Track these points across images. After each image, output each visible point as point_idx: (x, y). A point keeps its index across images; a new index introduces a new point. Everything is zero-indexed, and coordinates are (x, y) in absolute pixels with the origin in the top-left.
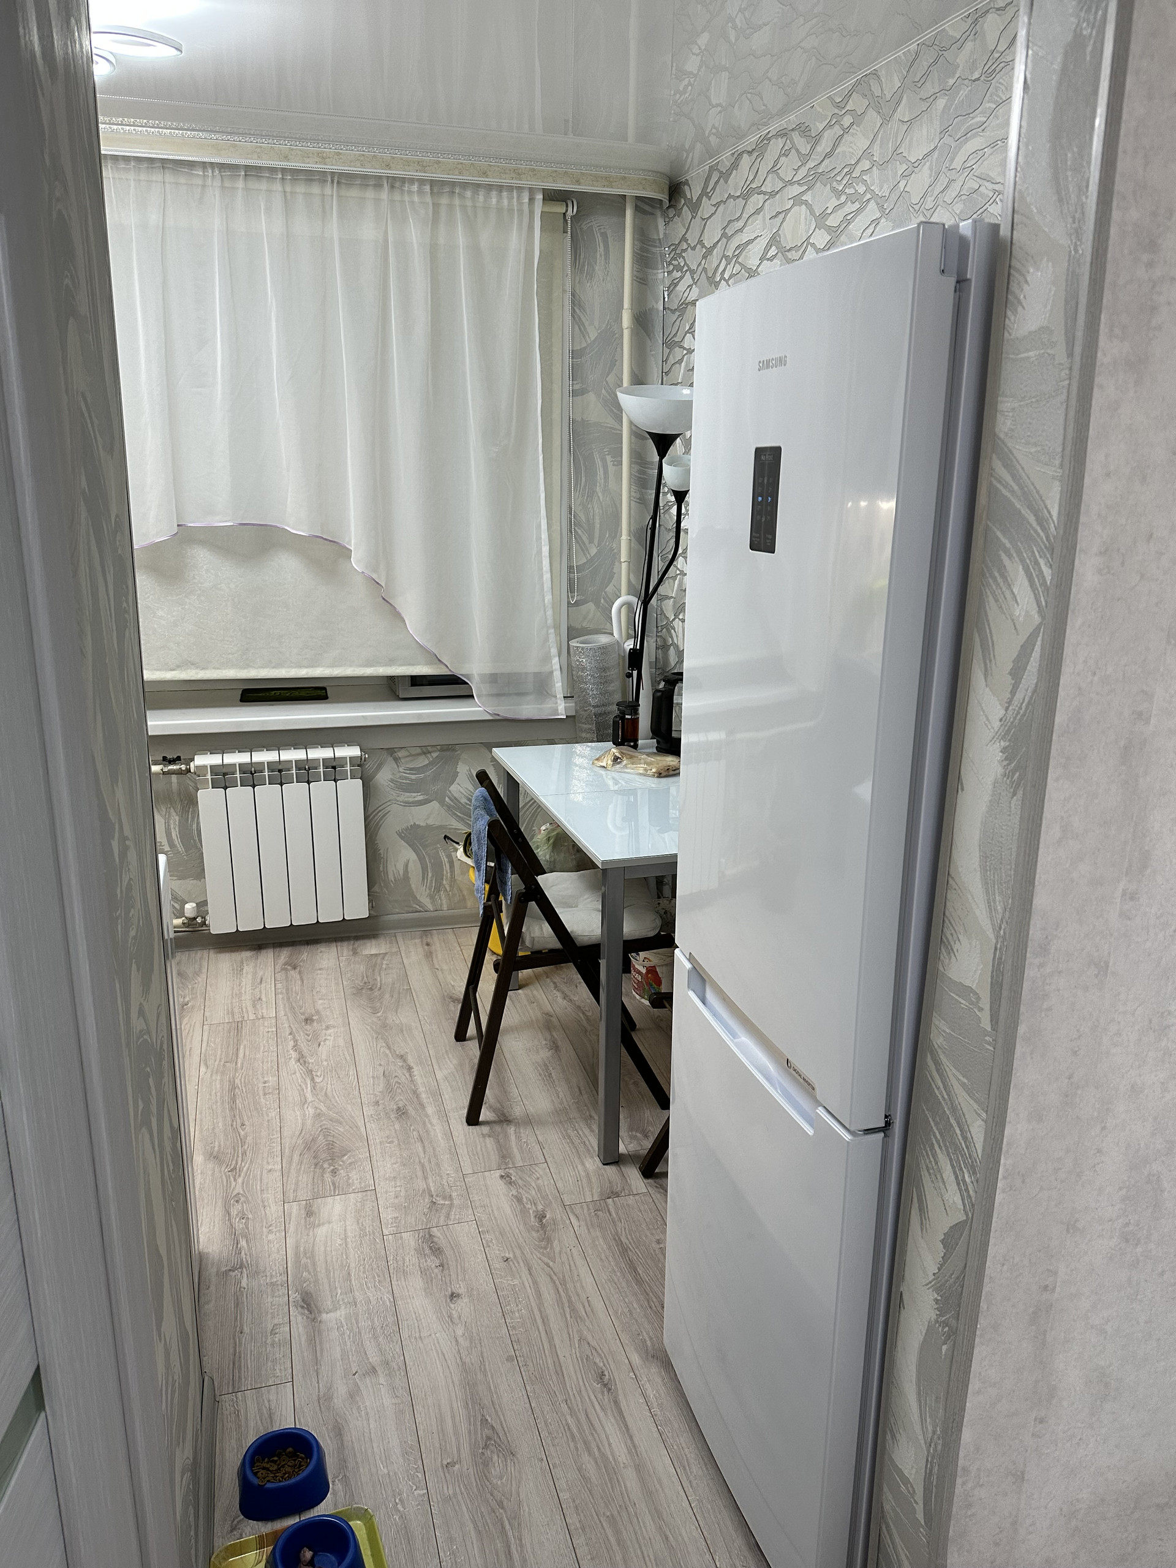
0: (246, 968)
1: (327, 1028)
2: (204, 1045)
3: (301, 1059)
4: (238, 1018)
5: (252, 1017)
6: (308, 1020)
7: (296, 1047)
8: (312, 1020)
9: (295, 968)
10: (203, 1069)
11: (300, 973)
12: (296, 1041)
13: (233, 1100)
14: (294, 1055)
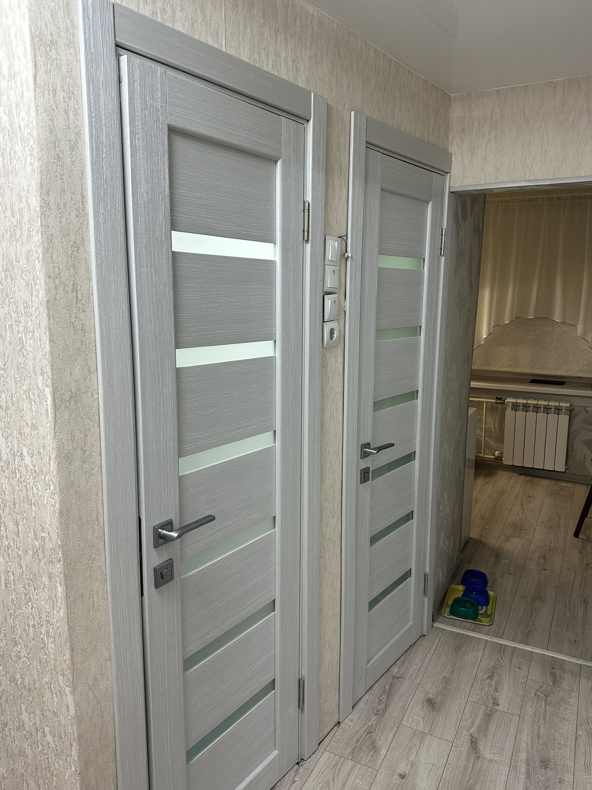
0: (513, 478)
1: (535, 500)
2: (491, 493)
3: (522, 505)
4: (505, 490)
5: (510, 490)
6: (529, 497)
7: (521, 502)
8: (530, 497)
9: (531, 482)
10: (488, 499)
11: (532, 484)
12: (522, 501)
13: (495, 508)
14: (520, 504)
